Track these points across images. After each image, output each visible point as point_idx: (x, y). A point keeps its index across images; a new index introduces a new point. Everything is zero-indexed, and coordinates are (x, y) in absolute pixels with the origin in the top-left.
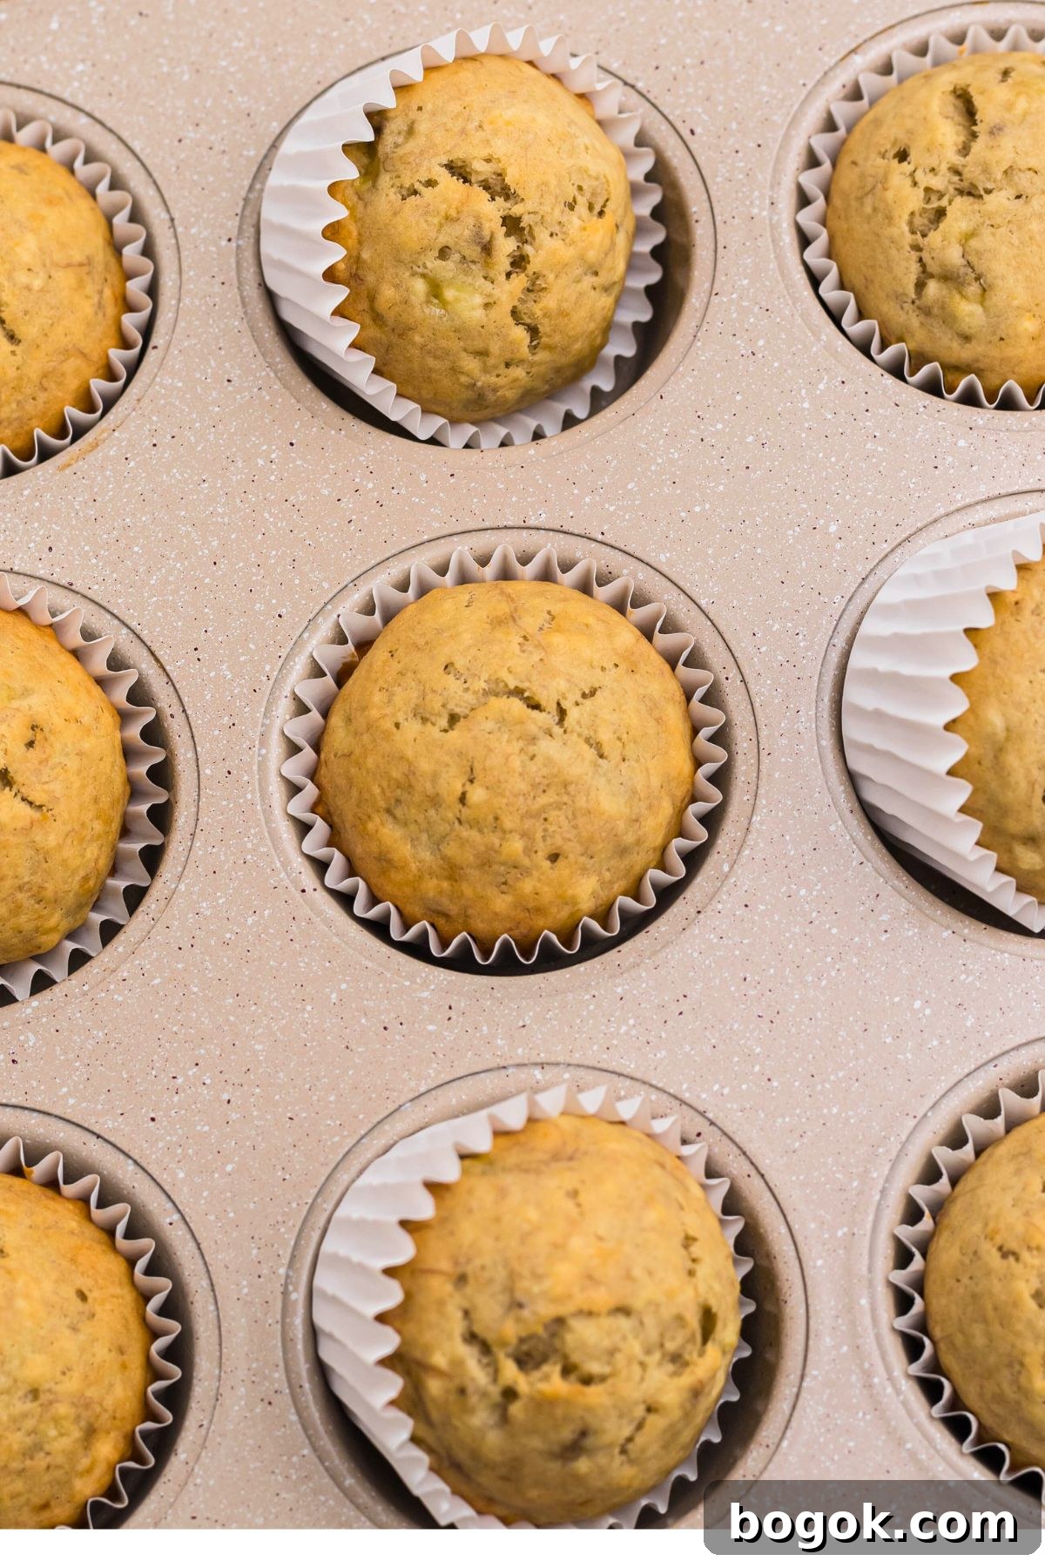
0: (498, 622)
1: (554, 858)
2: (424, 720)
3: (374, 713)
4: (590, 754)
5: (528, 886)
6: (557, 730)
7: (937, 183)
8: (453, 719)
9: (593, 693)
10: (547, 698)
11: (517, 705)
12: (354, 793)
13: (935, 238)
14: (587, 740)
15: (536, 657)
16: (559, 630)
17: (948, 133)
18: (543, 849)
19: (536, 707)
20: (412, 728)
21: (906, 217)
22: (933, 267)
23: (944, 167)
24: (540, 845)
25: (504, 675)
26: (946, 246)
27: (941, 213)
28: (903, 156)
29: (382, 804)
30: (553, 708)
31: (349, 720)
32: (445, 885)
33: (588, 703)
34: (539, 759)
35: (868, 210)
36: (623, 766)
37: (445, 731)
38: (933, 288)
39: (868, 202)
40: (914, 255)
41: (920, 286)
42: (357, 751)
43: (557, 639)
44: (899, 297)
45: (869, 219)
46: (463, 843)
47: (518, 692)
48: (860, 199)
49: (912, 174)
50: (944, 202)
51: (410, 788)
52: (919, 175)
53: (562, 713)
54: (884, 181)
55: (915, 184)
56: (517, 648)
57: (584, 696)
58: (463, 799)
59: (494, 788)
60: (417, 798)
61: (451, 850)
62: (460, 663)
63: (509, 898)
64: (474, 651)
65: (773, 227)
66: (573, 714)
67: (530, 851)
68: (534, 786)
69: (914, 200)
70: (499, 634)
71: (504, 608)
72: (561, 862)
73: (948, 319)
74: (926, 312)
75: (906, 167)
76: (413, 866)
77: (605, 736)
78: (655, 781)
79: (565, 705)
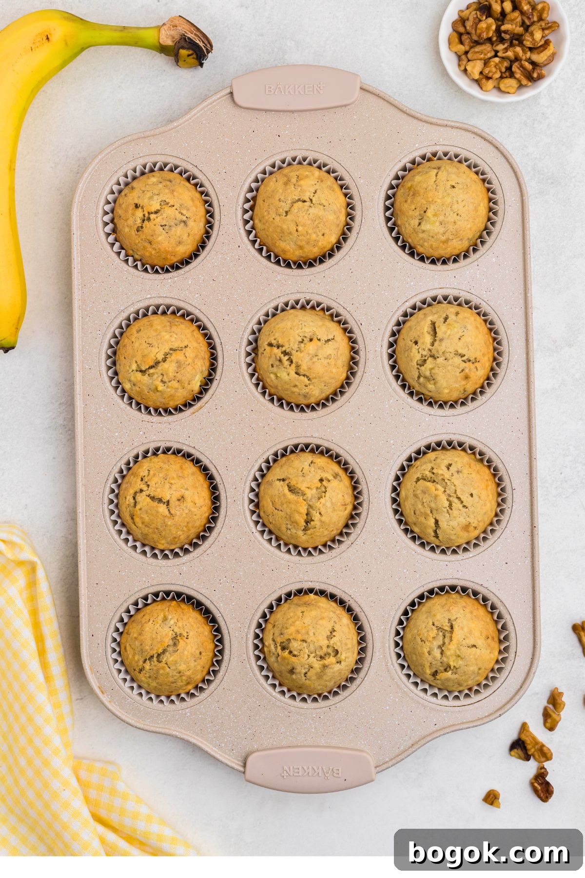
0: (286, 184)
1: (323, 235)
2: (280, 215)
3: (267, 218)
4: (322, 207)
5: (320, 244)
6: (312, 205)
7: (424, 353)
8: (287, 212)
9: (316, 192)
10: (307, 199)
11: (300, 203)
12: (270, 238)
13: (422, 368)
14: (320, 204)
15: (299, 189)
16: (301, 179)
17: (428, 339)
18: (320, 235)
19: (304, 201)
20: (278, 219)
21: (416, 361)
22: (421, 374)
23: (427, 349)
24: (319, 233)
25: (294, 197)
26: (426, 370)
27: (425, 360)
28: (416, 343)
29: (278, 238)
30: (309, 200)
31: (260, 221)
32: (300, 251)
33: (316, 195)
34: (311, 214)
35: (406, 355)
36: (330, 206)
37: (286, 216)
38: (422, 380)
39: (406, 353)
40: (417, 370)
41: (419, 377)
42: (266, 228)
43: (302, 182)
44: (414, 379)
45: (406, 357)
46: (301, 241)
47: (299, 200)
48: (405, 351)
49: (418, 349)
50: (426, 358)
51: (283, 232)
52: (420, 350)
53: (311, 200)
54: (411, 348)
55: (419, 352)
56: (293, 188)
57: (314, 193)
58: (297, 231)
59: (304, 225)
60: (286, 234)
61: (299, 243)
62: (282, 198)
63: (316, 248)
64: (284, 194)
65: (381, 353)
66: (314, 200)
67: (317, 236)
68: (312, 221)
69: (418, 357)
70: (288, 187)
71: (285, 179)
72: (325, 235)
73: (426, 388)
74: (420, 384)
75: (416, 347)
76: (291, 250)
77: (324, 202)
78: (338, 206)
79: (311, 198)
